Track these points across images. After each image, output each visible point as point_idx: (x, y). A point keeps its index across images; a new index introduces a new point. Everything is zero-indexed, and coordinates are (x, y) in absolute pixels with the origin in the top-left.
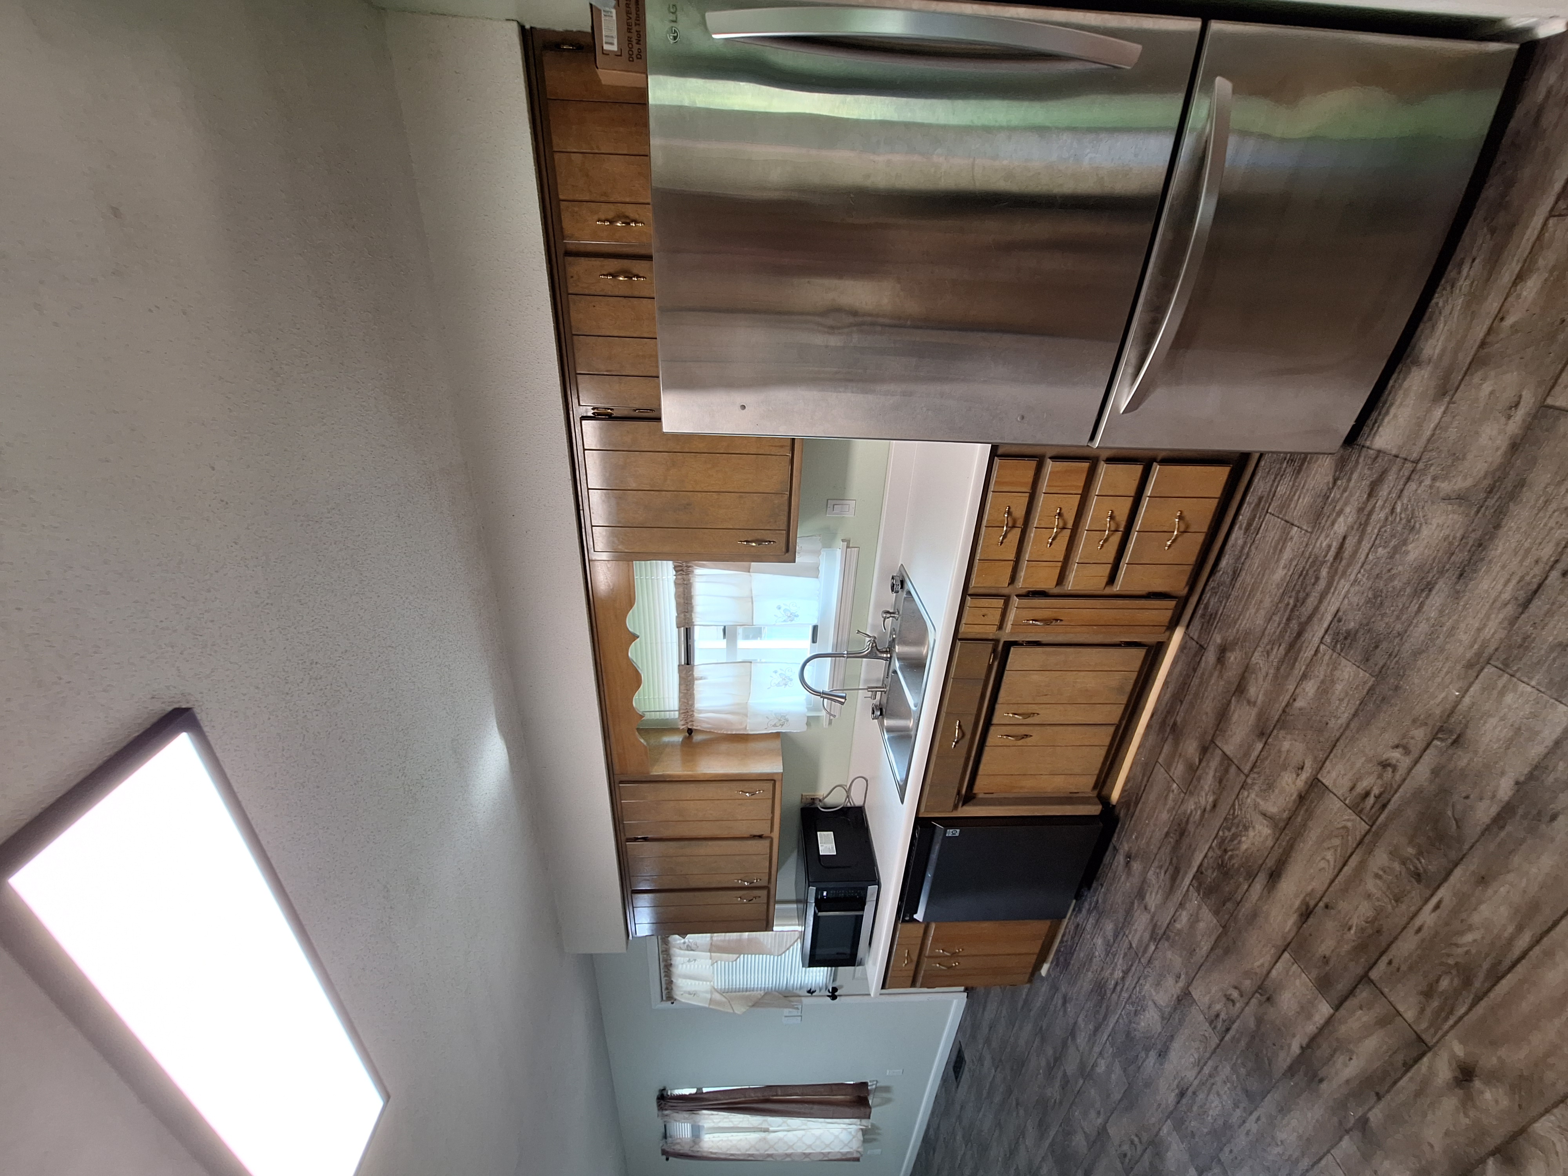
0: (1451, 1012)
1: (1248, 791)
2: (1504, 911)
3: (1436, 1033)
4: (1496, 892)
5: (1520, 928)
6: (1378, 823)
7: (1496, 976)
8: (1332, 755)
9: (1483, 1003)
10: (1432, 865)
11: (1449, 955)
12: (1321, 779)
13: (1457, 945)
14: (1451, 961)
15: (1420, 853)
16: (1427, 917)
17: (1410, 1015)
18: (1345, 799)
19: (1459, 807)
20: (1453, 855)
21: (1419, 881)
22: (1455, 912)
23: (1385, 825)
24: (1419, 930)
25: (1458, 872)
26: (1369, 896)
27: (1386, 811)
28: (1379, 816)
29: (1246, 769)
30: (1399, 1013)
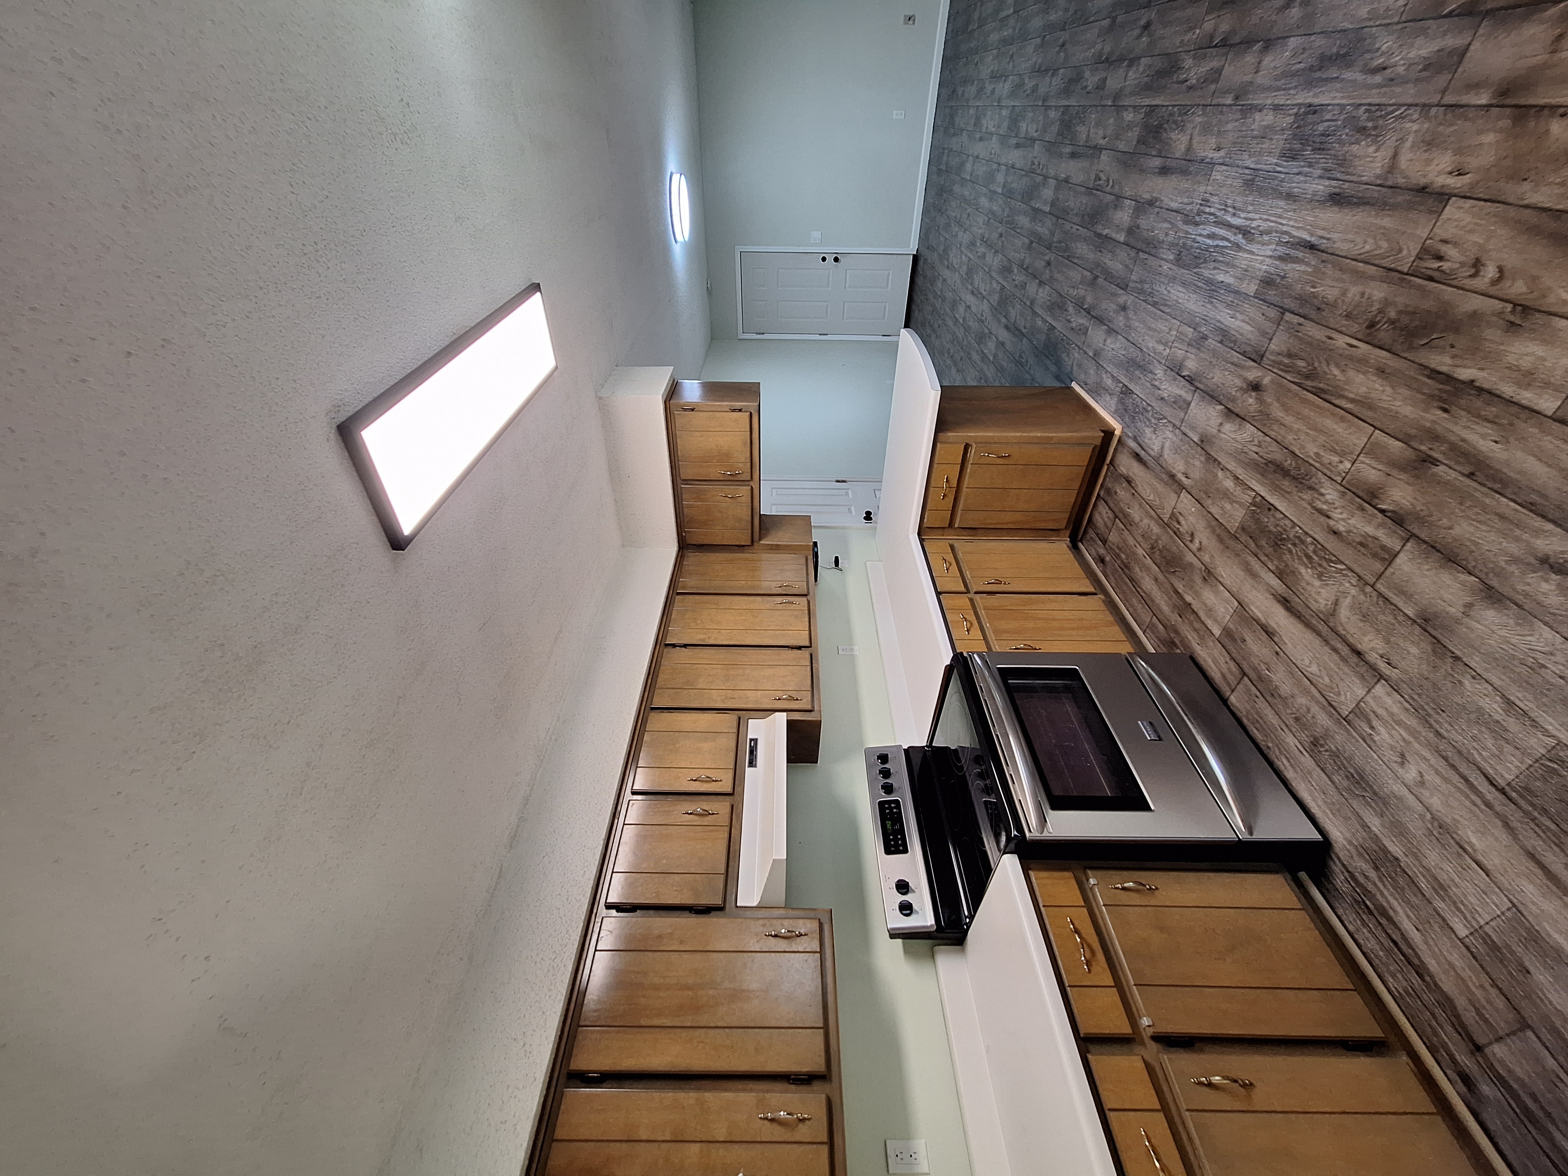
0: (1286, 372)
1: (1420, 117)
2: (1363, 389)
3: (1270, 365)
4: (1374, 381)
5: (1352, 401)
6: (1412, 278)
7: (1318, 392)
8: (1482, 203)
9: (1297, 388)
10: (1384, 334)
11: (1320, 363)
12: (1451, 202)
13: (1328, 365)
14: (1316, 365)
15: (1392, 322)
16: (1341, 341)
17: (1272, 346)
18: (1431, 239)
19: (1441, 342)
20: (1397, 347)
21: (1367, 327)
22: (1351, 358)
23: (1411, 286)
24: (1330, 338)
25: (1384, 353)
26: (1344, 294)
27: (1426, 283)
28: (1420, 278)
29: (1449, 99)
30: (1271, 339)
